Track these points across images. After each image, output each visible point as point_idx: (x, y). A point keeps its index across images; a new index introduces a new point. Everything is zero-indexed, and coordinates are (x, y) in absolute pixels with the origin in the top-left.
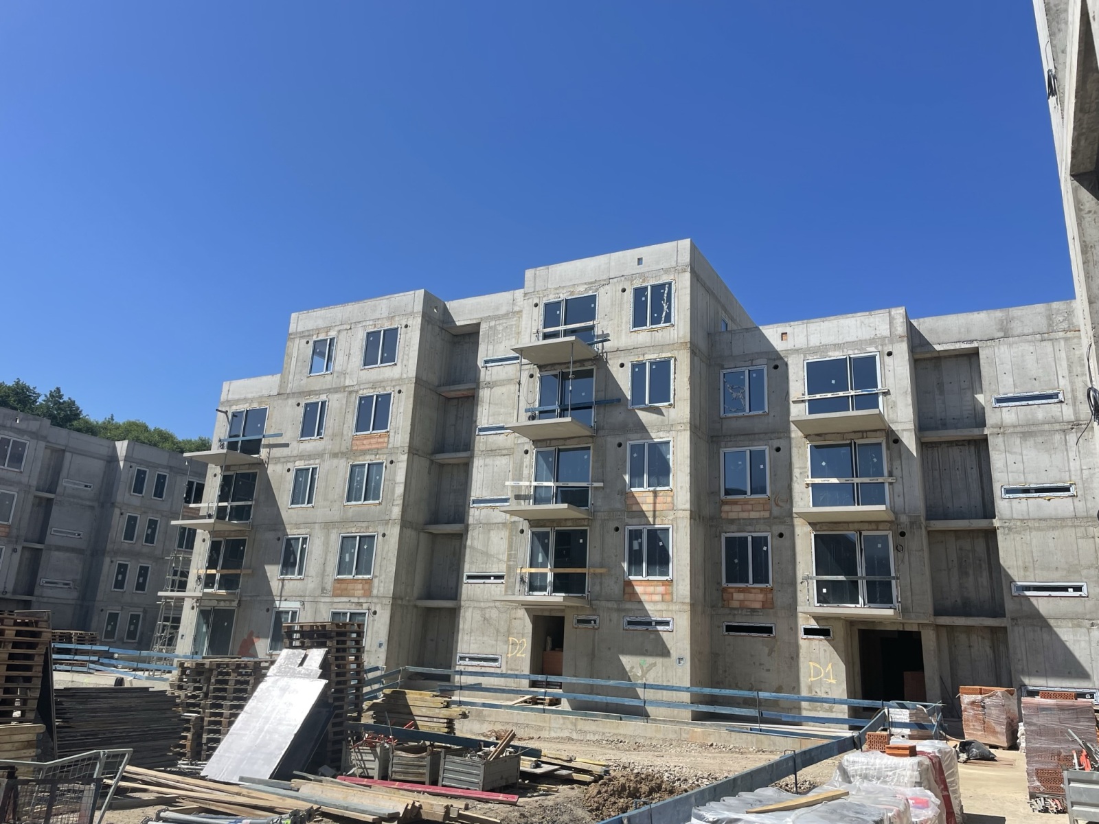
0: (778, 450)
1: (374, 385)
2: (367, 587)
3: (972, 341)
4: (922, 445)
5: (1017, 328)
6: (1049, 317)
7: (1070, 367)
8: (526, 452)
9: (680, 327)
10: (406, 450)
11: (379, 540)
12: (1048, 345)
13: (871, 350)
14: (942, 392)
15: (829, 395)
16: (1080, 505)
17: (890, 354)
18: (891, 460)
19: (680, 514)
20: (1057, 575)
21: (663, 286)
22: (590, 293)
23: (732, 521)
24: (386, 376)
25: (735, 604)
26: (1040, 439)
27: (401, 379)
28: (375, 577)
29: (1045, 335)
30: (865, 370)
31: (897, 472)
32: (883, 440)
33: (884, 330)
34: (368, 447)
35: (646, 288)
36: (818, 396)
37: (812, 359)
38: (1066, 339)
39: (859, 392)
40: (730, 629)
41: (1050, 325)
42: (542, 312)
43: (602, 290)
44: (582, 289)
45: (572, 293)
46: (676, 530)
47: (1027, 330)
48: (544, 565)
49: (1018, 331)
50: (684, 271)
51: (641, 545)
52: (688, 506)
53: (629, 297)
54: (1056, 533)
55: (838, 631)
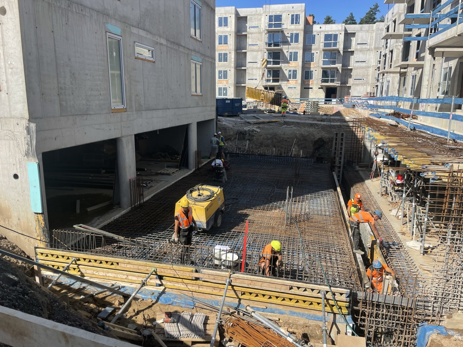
0: (317, 53)
1: (223, 32)
2: (227, 82)
3: (355, 31)
4: (343, 52)
5: (363, 29)
6: (369, 27)
7: (370, 38)
8: (265, 52)
9: (301, 25)
10: (234, 50)
11: (228, 72)
12: (368, 33)
13: (337, 33)
14: (347, 41)
15: (328, 42)
16: (367, 65)
17: (341, 34)
18: (338, 56)
19: (300, 67)
20: (361, 77)
21: (298, 15)
22: (281, 14)
23: (307, 68)
24: (226, 30)
25: (306, 84)
26: (363, 52)
27: (230, 31)
28: (229, 80)
29: (367, 31)
30: (336, 36)
31: (338, 58)
32: (337, 52)
33: (340, 28)
34: (223, 49)
35: (294, 15)
36: (326, 42)
37: (326, 33)
38: (371, 32)
39: (334, 42)
40: (304, 88)
41: (369, 29)
42: (268, 18)
43: (283, 14)
44: (278, 13)
45: (276, 13)
46: (299, 70)
47: (365, 30)
48: (270, 77)
49: (363, 30)
50: (303, 12)
51: (291, 73)
52: (301, 65)
53: (290, 16)
54: (362, 70)
55: (325, 88)
